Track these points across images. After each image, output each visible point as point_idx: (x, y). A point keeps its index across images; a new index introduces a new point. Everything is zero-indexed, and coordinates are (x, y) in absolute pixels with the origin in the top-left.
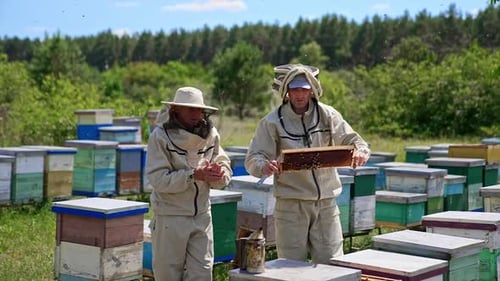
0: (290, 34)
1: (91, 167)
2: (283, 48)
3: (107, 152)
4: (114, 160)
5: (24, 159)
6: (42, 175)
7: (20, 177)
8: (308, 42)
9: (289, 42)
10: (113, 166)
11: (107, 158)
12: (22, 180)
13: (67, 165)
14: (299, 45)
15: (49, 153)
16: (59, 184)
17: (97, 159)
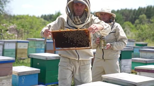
0: (136, 12)
1: (35, 48)
2: (134, 17)
3: (41, 42)
4: (44, 45)
5: (7, 44)
6: (15, 50)
7: (6, 50)
8: (142, 14)
9: (136, 14)
10: (43, 47)
11: (41, 45)
12: (6, 51)
13: (25, 47)
14: (139, 15)
15: (18, 42)
16: (22, 53)
17: (37, 45)
